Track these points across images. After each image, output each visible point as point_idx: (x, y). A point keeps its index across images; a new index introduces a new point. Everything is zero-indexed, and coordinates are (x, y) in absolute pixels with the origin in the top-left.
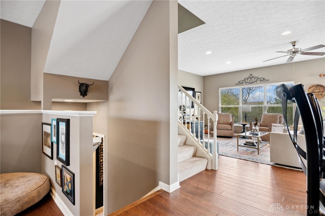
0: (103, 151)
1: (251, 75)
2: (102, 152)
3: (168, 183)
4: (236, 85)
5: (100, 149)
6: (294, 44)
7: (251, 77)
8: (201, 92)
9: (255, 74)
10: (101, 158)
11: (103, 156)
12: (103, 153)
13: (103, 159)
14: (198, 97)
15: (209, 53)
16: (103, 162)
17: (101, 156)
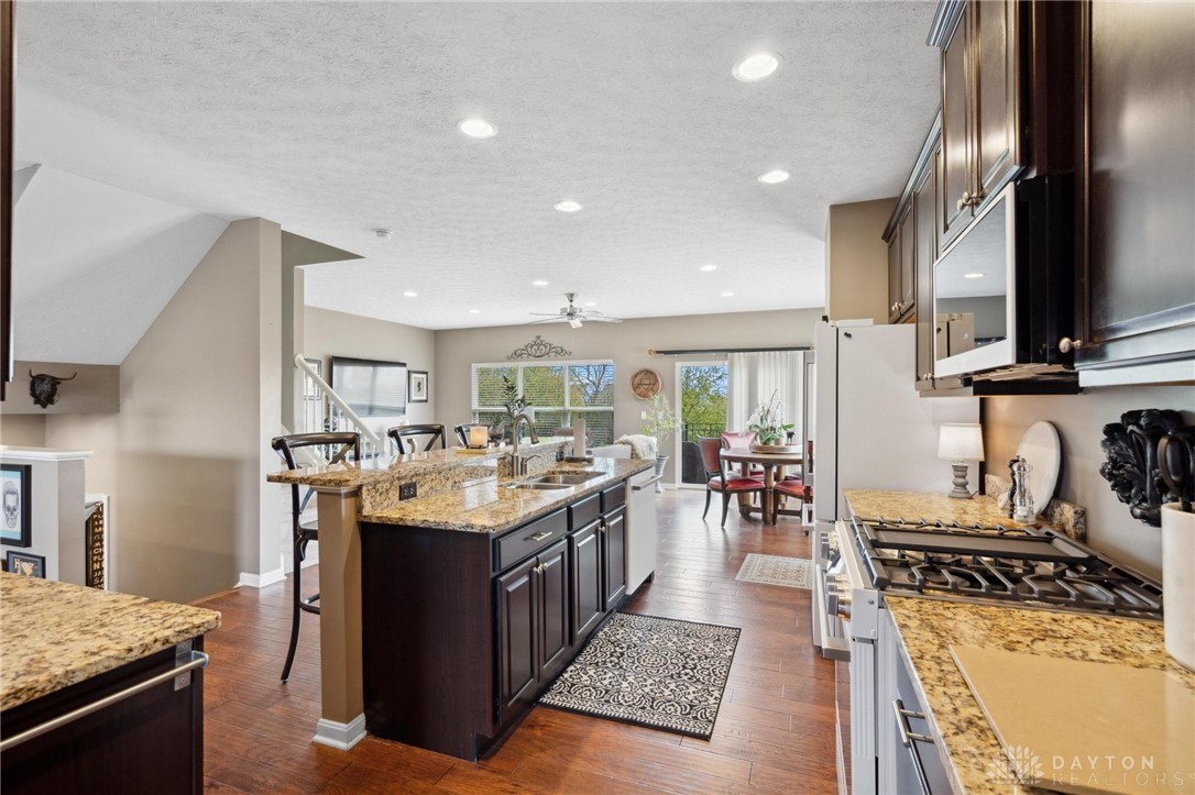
0: (101, 541)
1: (538, 337)
2: (98, 544)
3: (257, 572)
4: (510, 358)
5: (93, 536)
6: (571, 297)
7: (538, 343)
8: (426, 373)
9: (548, 338)
10: (95, 558)
11: (101, 554)
12: (102, 546)
13: (101, 562)
14: (419, 384)
15: (410, 294)
16: (101, 569)
17: (94, 555)
